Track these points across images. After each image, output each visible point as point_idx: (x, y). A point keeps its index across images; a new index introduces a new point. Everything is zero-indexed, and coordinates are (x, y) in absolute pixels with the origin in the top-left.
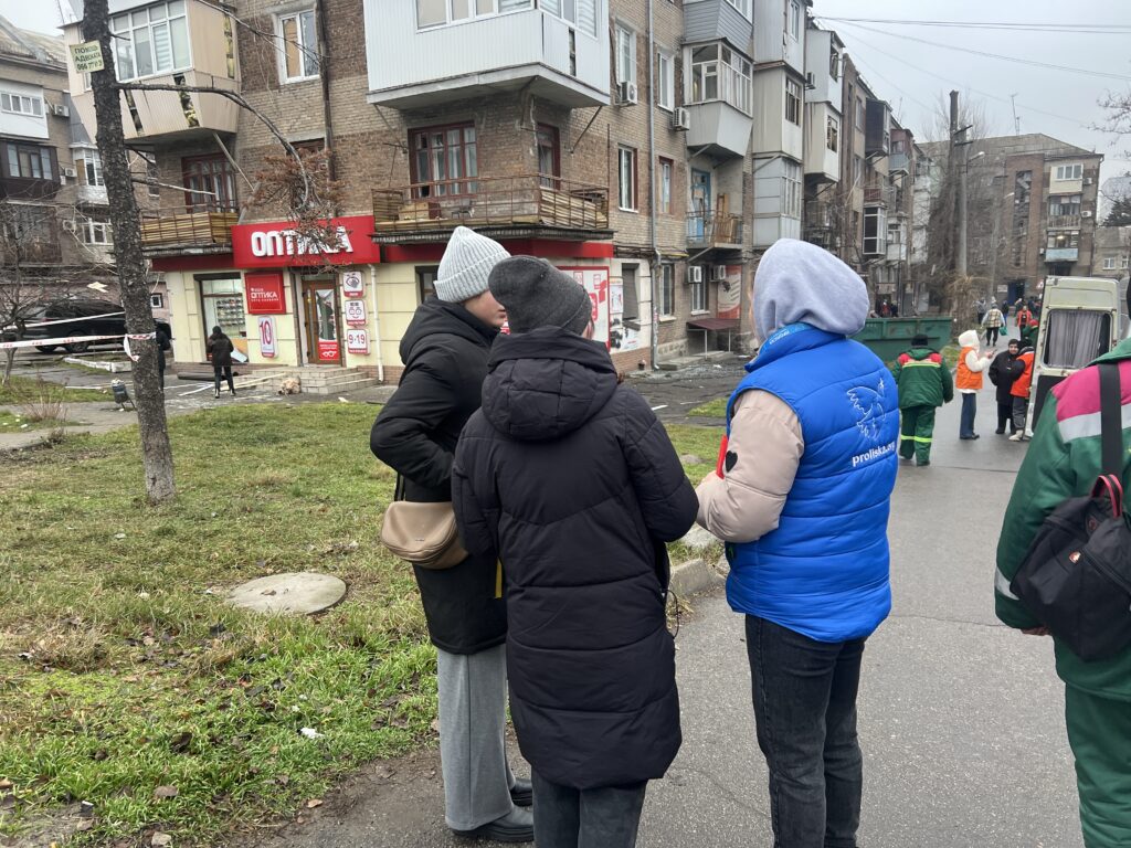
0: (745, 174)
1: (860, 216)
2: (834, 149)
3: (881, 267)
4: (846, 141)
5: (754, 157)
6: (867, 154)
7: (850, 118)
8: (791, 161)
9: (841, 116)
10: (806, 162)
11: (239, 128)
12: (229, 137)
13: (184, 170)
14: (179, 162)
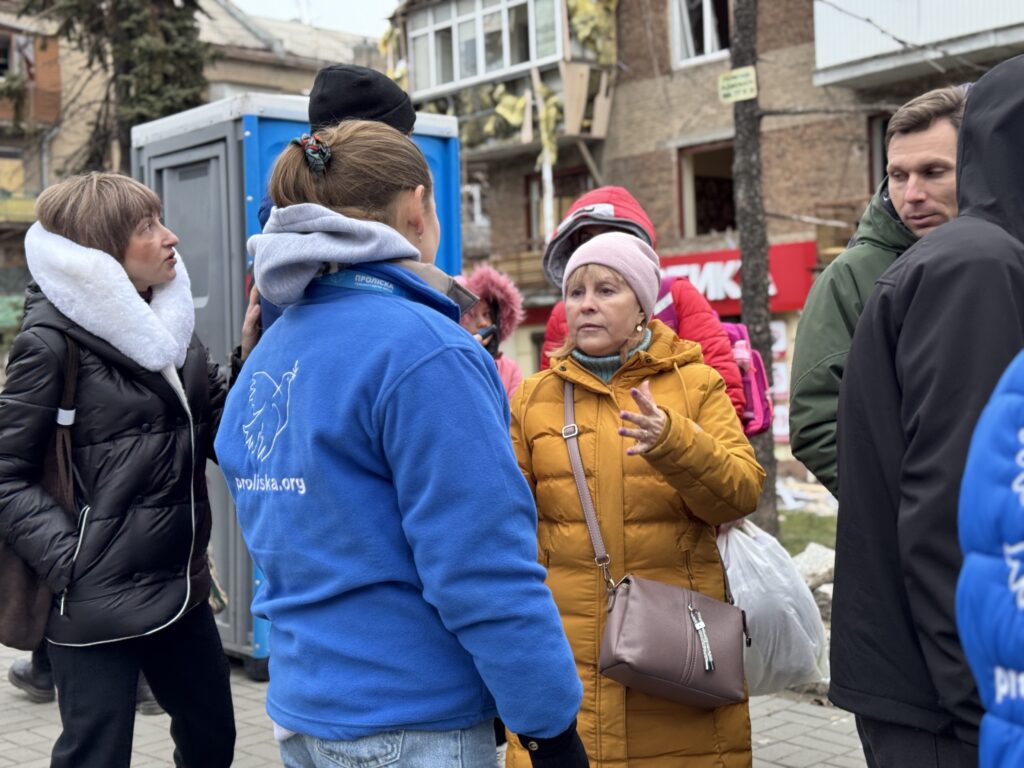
11: (609, 132)
12: (595, 145)
13: (527, 192)
14: (521, 181)
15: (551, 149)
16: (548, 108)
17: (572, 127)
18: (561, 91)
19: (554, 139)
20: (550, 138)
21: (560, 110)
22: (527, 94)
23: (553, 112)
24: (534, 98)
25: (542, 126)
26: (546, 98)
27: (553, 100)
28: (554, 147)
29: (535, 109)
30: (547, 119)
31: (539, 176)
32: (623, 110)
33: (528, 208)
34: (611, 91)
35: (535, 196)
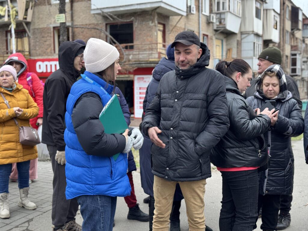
0: (238, 41)
1: (289, 58)
2: (276, 29)
3: (299, 80)
4: (282, 25)
5: (242, 33)
6: (292, 30)
7: (284, 15)
8: (257, 35)
9: (280, 15)
10: (264, 35)
11: (32, 20)
12: (28, 24)
13: (7, 36)
14: (5, 32)
15: (14, 24)
16: (13, 11)
17: (21, 17)
18: (17, 6)
19: (15, 21)
20: (13, 20)
21: (17, 12)
22: (6, 6)
23: (14, 12)
24: (8, 8)
25: (11, 17)
26: (12, 8)
27: (14, 9)
28: (15, 23)
29: (9, 11)
30: (13, 14)
31: (10, 31)
32: (36, 14)
33: (7, 41)
34: (33, 8)
35: (9, 37)
